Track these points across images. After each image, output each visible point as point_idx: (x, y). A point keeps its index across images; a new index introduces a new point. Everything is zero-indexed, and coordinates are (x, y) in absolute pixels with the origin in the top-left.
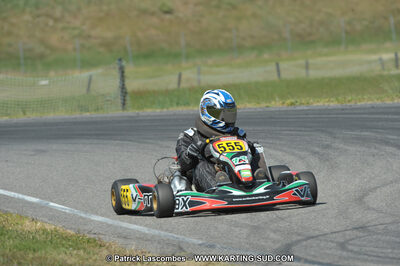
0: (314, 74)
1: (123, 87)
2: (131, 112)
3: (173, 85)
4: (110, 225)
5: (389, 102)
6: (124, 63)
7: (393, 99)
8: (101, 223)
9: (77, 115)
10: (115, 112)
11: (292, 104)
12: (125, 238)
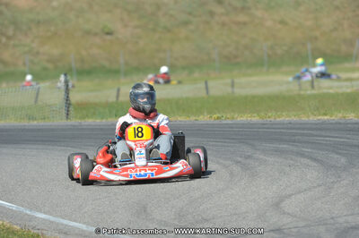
0: (239, 91)
1: (67, 99)
2: (74, 122)
3: (112, 99)
4: (52, 222)
5: (304, 119)
7: (308, 117)
8: (44, 219)
9: (26, 123)
10: (60, 121)
11: (218, 118)
12: (65, 233)
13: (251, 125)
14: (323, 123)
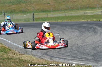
0: (72, 15)
1: (33, 17)
4: (16, 46)
6: (34, 13)
8: (15, 45)
9: (24, 22)
11: (62, 21)
12: (17, 49)
13: (68, 22)
14: (83, 22)
